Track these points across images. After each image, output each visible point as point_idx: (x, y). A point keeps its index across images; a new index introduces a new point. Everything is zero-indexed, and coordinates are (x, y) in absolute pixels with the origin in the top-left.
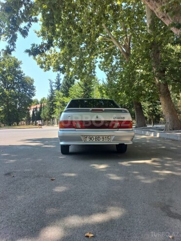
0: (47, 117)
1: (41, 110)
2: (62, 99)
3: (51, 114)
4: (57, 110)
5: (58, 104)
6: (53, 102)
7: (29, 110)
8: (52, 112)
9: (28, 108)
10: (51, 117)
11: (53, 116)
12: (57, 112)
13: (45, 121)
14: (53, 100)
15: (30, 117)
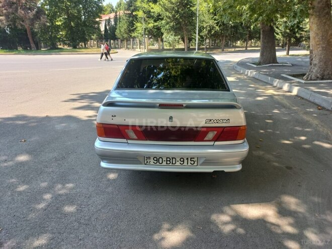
0: (125, 36)
1: (116, 24)
2: (146, 6)
3: (130, 31)
4: (138, 24)
5: (140, 14)
6: (133, 11)
7: (98, 23)
8: (131, 28)
9: (98, 20)
10: (131, 36)
11: (133, 35)
12: (139, 28)
13: (122, 41)
14: (132, 8)
15: (102, 35)
